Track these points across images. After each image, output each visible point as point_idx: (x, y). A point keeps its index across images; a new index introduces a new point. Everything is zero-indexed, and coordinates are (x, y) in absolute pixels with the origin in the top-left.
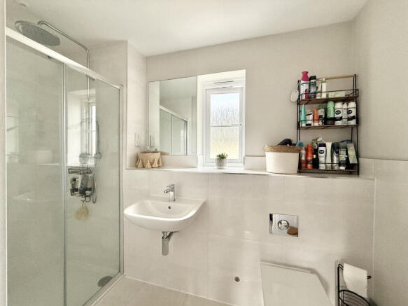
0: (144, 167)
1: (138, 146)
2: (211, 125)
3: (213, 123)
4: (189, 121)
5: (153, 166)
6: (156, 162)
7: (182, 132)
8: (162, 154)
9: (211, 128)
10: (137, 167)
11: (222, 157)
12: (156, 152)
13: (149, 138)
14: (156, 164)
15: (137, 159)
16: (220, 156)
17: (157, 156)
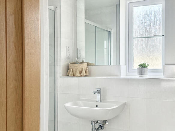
0: (74, 76)
1: (68, 58)
2: (134, 36)
3: (135, 35)
4: (113, 32)
5: (82, 75)
6: (84, 71)
7: (105, 42)
8: (89, 64)
9: (134, 40)
10: (68, 75)
11: (143, 66)
12: (83, 63)
13: (77, 51)
14: (84, 73)
15: (68, 69)
16: (141, 65)
17: (85, 66)
